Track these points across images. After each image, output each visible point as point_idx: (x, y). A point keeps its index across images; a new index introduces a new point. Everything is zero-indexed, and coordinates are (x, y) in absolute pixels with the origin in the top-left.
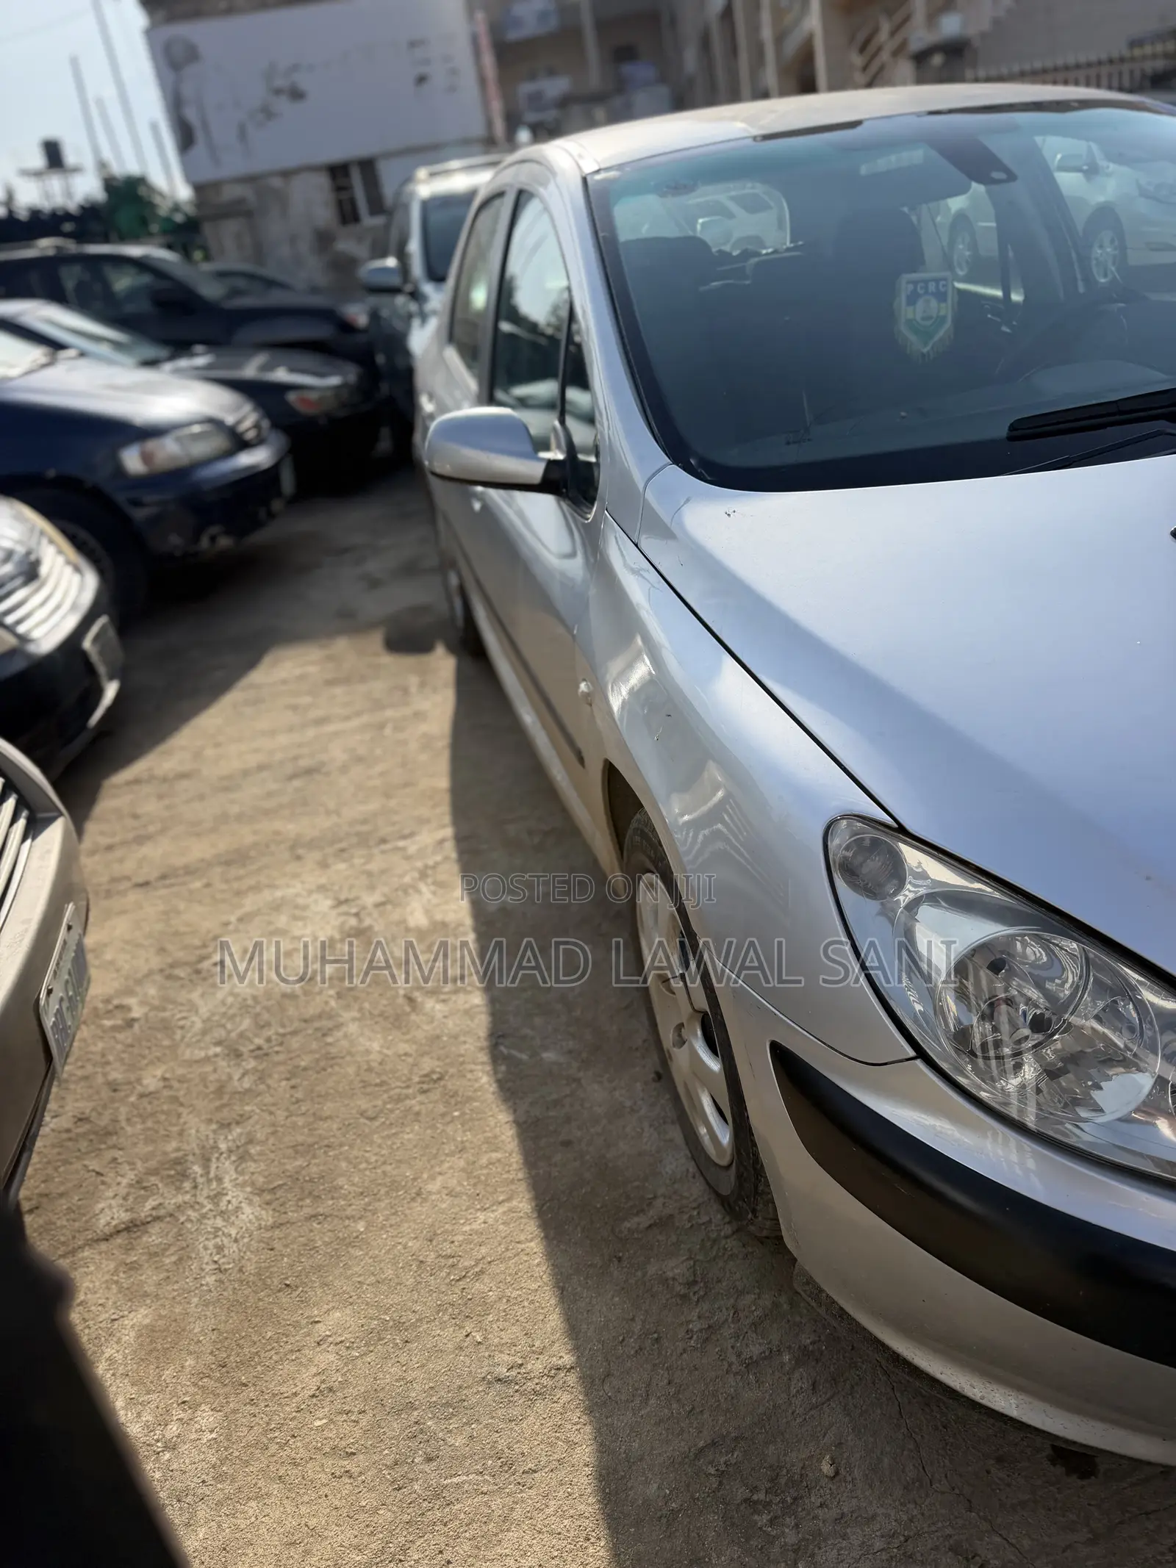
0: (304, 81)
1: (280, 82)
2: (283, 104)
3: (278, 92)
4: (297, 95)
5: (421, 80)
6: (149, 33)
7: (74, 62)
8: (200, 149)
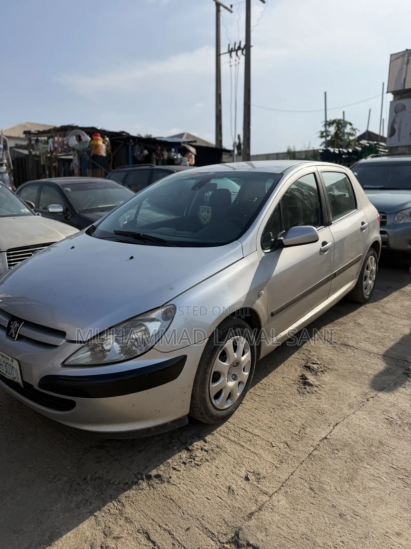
6: (392, 103)
7: (370, 111)
8: (396, 136)
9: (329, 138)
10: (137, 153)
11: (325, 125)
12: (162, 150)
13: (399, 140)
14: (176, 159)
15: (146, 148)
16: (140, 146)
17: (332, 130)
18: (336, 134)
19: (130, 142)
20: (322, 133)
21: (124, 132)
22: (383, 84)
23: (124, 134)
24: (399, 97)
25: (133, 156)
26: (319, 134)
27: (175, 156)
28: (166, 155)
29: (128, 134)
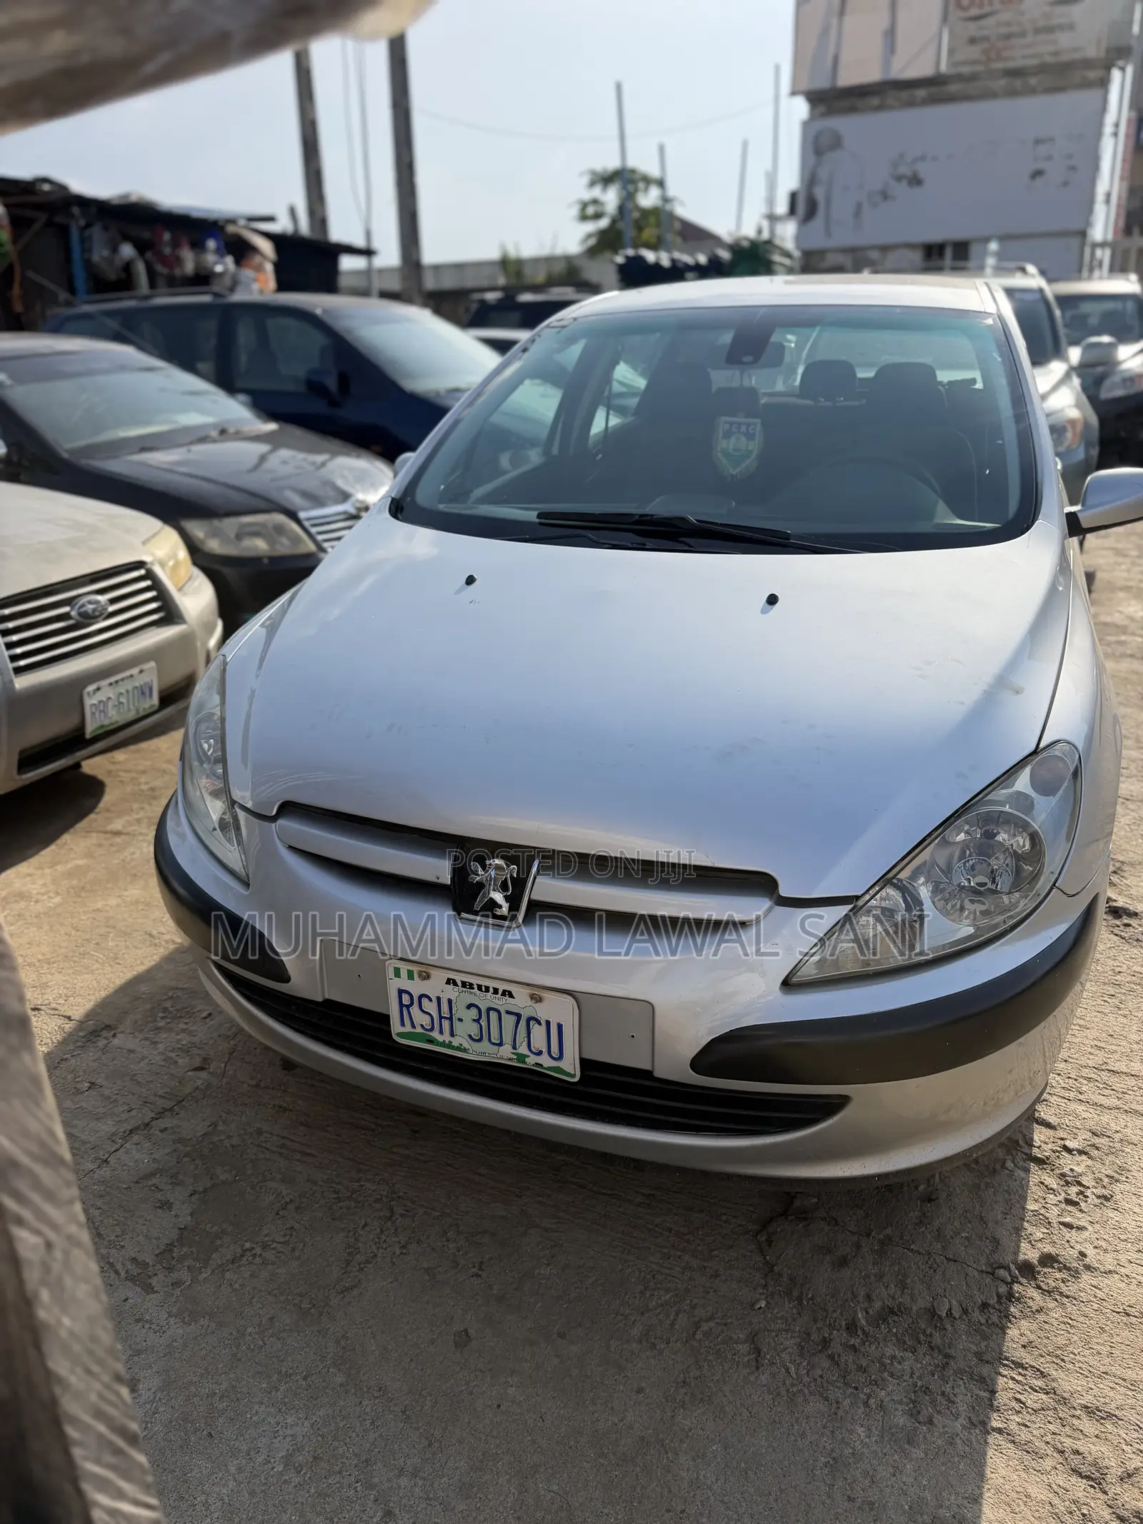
0: (923, 170)
1: (904, 170)
2: (901, 189)
3: (899, 178)
4: (916, 181)
5: (1037, 174)
6: (806, 125)
7: (745, 145)
8: (818, 221)
9: (604, 223)
10: (99, 254)
11: (592, 184)
12: (176, 244)
13: (828, 232)
14: (221, 275)
15: (126, 238)
16: (106, 228)
17: (611, 198)
18: (621, 209)
19: (72, 216)
20: (584, 205)
21: (45, 180)
22: (777, 69)
23: (46, 187)
24: (822, 109)
25: (88, 264)
26: (575, 211)
27: (216, 263)
28: (189, 261)
29: (62, 188)
